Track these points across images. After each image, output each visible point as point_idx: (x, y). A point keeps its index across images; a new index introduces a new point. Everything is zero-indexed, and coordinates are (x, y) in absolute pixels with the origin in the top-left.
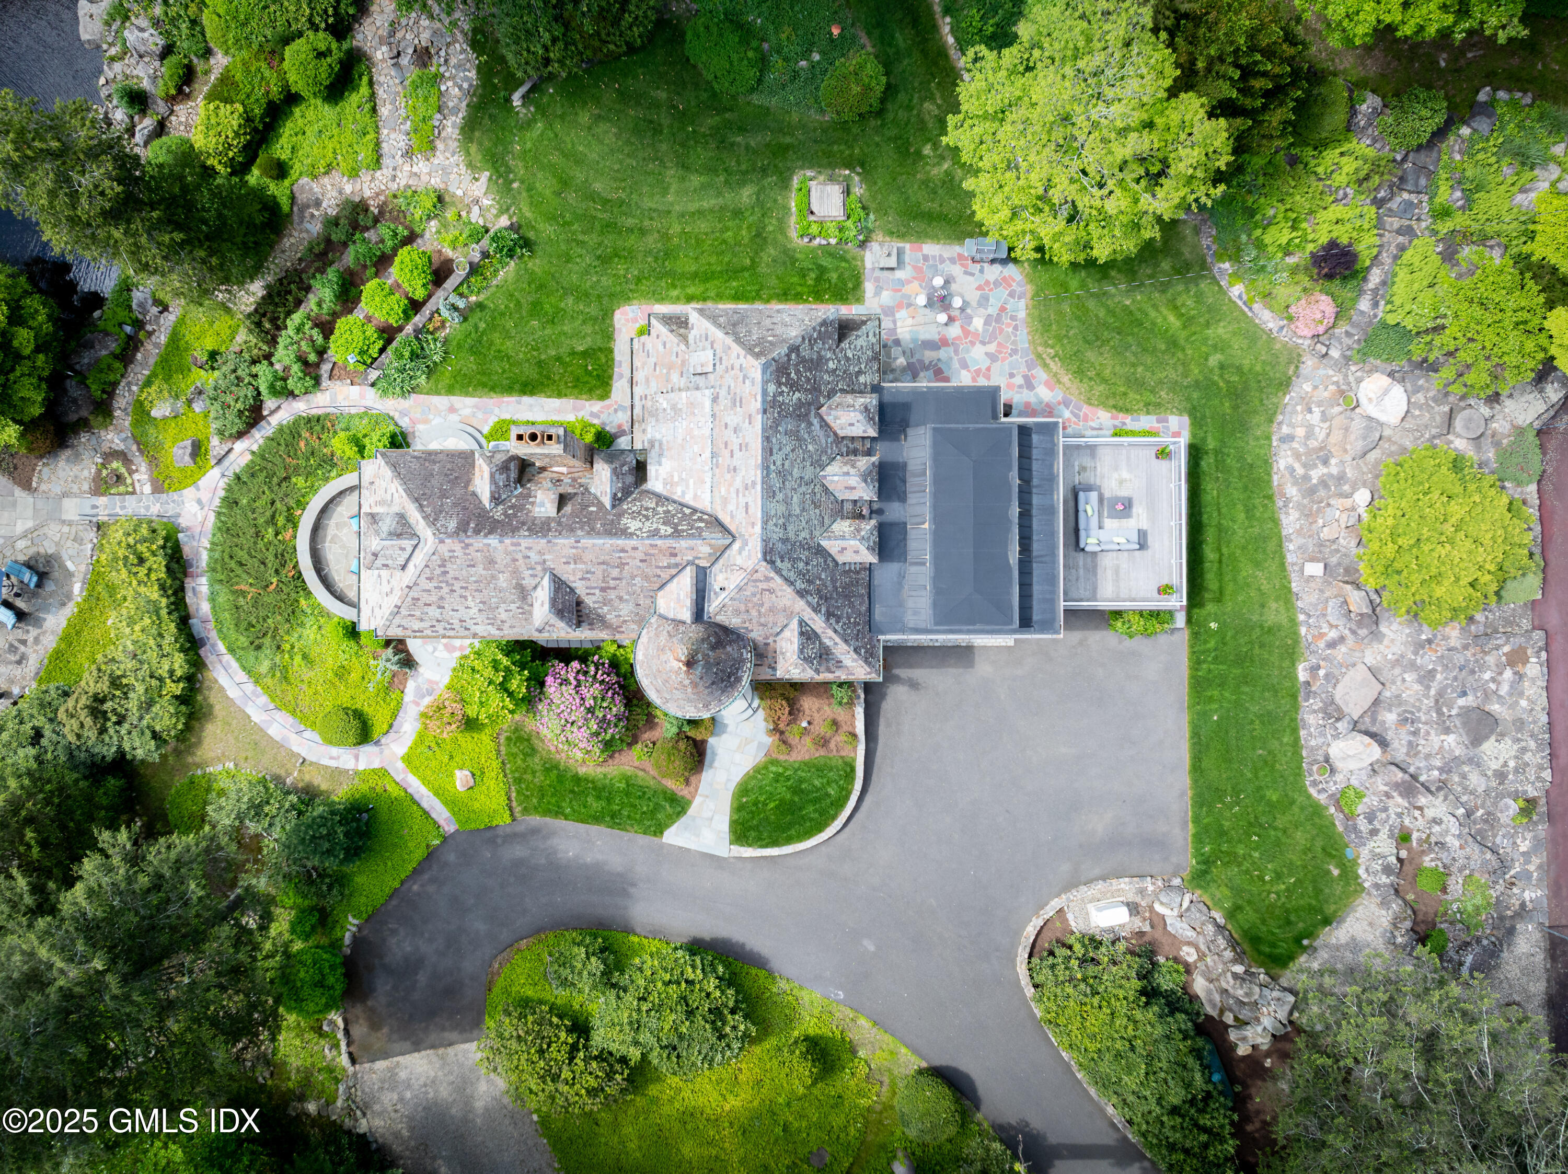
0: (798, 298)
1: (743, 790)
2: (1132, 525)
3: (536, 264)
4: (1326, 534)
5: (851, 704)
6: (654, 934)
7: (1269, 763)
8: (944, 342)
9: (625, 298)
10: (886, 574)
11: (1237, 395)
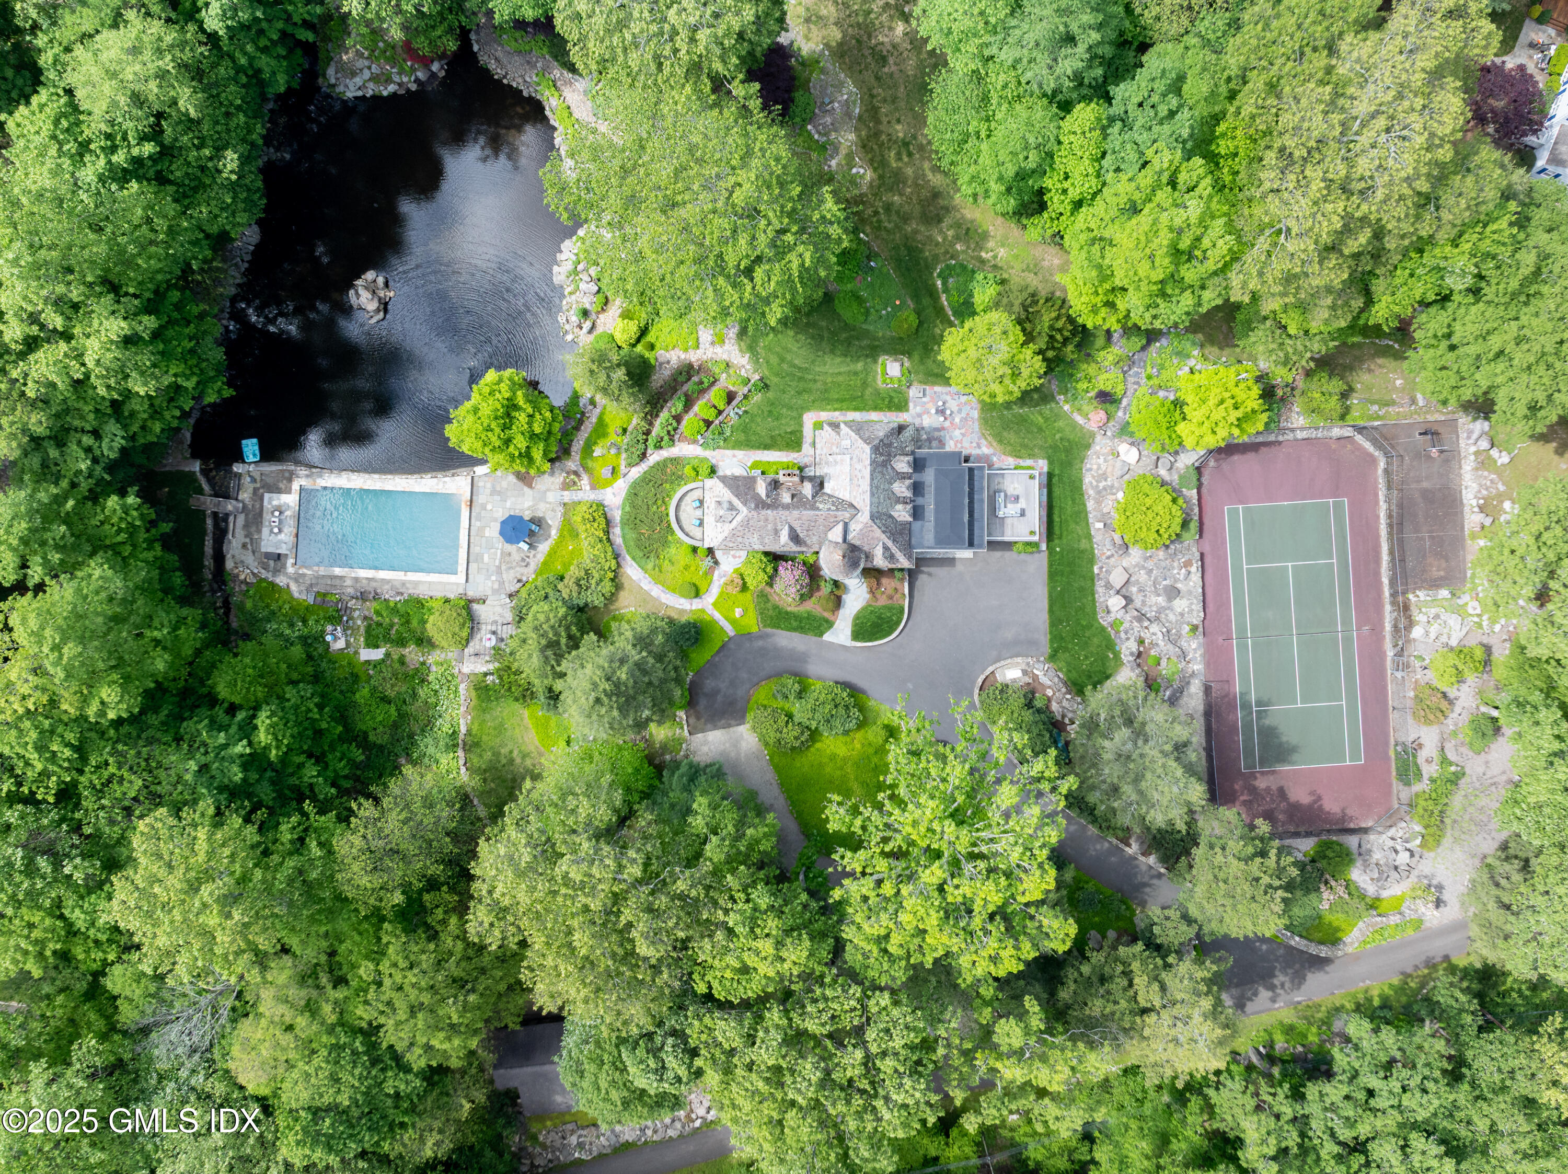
0: (881, 409)
1: (857, 617)
2: (1019, 506)
3: (770, 394)
4: (1105, 510)
5: (902, 580)
6: (819, 679)
7: (1082, 608)
8: (943, 429)
9: (808, 409)
10: (917, 525)
11: (1068, 451)
